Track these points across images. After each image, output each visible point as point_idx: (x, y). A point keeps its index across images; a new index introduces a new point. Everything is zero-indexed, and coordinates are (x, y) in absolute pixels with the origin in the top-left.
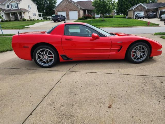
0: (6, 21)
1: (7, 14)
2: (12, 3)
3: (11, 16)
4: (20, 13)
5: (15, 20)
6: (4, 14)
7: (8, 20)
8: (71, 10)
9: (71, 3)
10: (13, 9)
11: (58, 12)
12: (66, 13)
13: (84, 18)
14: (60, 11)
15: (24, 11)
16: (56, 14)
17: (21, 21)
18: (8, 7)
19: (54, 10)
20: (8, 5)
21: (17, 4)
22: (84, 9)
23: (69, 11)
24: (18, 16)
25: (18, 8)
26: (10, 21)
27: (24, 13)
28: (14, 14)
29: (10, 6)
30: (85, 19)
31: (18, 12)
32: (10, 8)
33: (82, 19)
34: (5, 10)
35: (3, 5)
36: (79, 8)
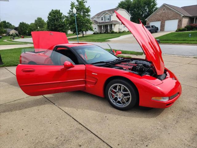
0: (98, 33)
1: (100, 27)
2: (106, 16)
3: (102, 29)
4: (111, 26)
5: (105, 33)
6: (97, 26)
7: (99, 32)
8: (169, 19)
9: (170, 10)
10: (106, 21)
11: (150, 22)
12: (161, 23)
13: (186, 29)
14: (154, 21)
15: (114, 23)
16: (147, 25)
17: (110, 33)
18: (102, 20)
19: (146, 20)
20: (102, 18)
21: (110, 16)
22: (191, 16)
23: (166, 20)
24: (109, 28)
25: (110, 20)
26: (101, 33)
27: (115, 25)
28: (106, 26)
29: (104, 19)
30: (188, 31)
31: (109, 24)
32: (103, 21)
33: (183, 30)
34: (99, 23)
35: (98, 18)
36: (180, 15)
